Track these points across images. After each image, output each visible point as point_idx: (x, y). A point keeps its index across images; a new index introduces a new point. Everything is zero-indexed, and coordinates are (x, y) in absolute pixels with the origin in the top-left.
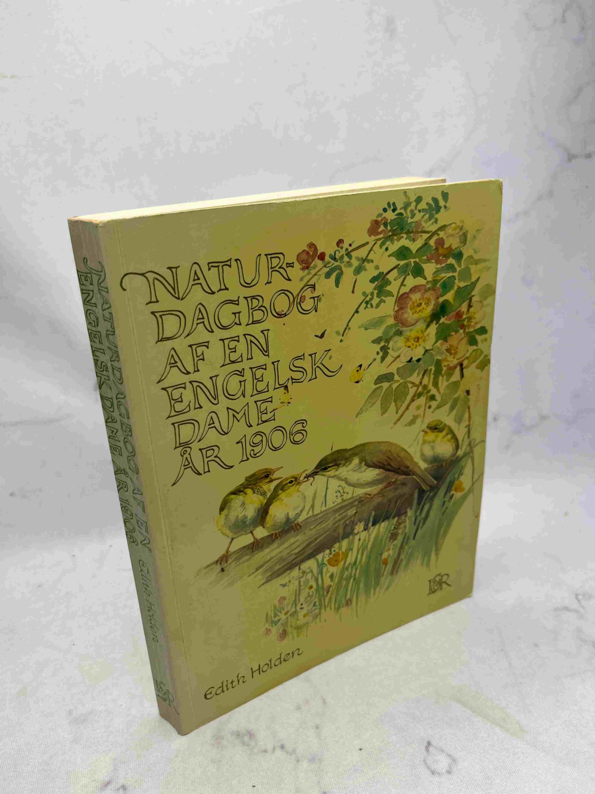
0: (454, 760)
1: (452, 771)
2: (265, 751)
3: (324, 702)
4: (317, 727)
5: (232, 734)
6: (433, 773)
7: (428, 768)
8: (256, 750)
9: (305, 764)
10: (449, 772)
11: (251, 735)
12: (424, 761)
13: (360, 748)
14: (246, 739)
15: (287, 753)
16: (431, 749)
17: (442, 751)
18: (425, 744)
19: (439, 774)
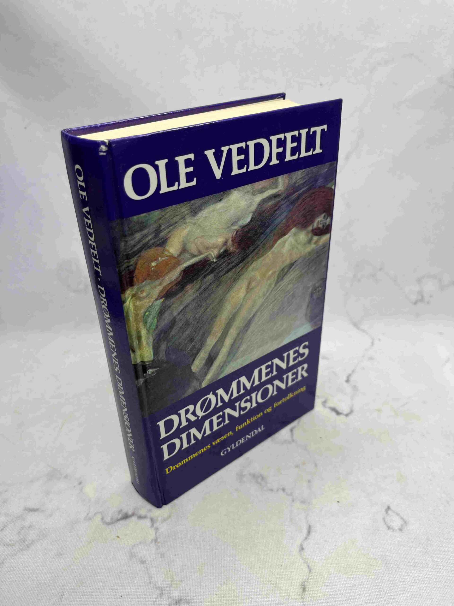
0: (406, 522)
1: (403, 530)
2: (272, 490)
3: (316, 465)
4: (309, 481)
5: (250, 475)
6: (389, 528)
7: (386, 524)
8: (265, 488)
9: (298, 504)
10: (401, 530)
11: (263, 478)
12: (384, 519)
13: (338, 501)
14: (259, 480)
15: (287, 494)
16: (390, 512)
17: (398, 514)
18: (386, 507)
19: (394, 530)
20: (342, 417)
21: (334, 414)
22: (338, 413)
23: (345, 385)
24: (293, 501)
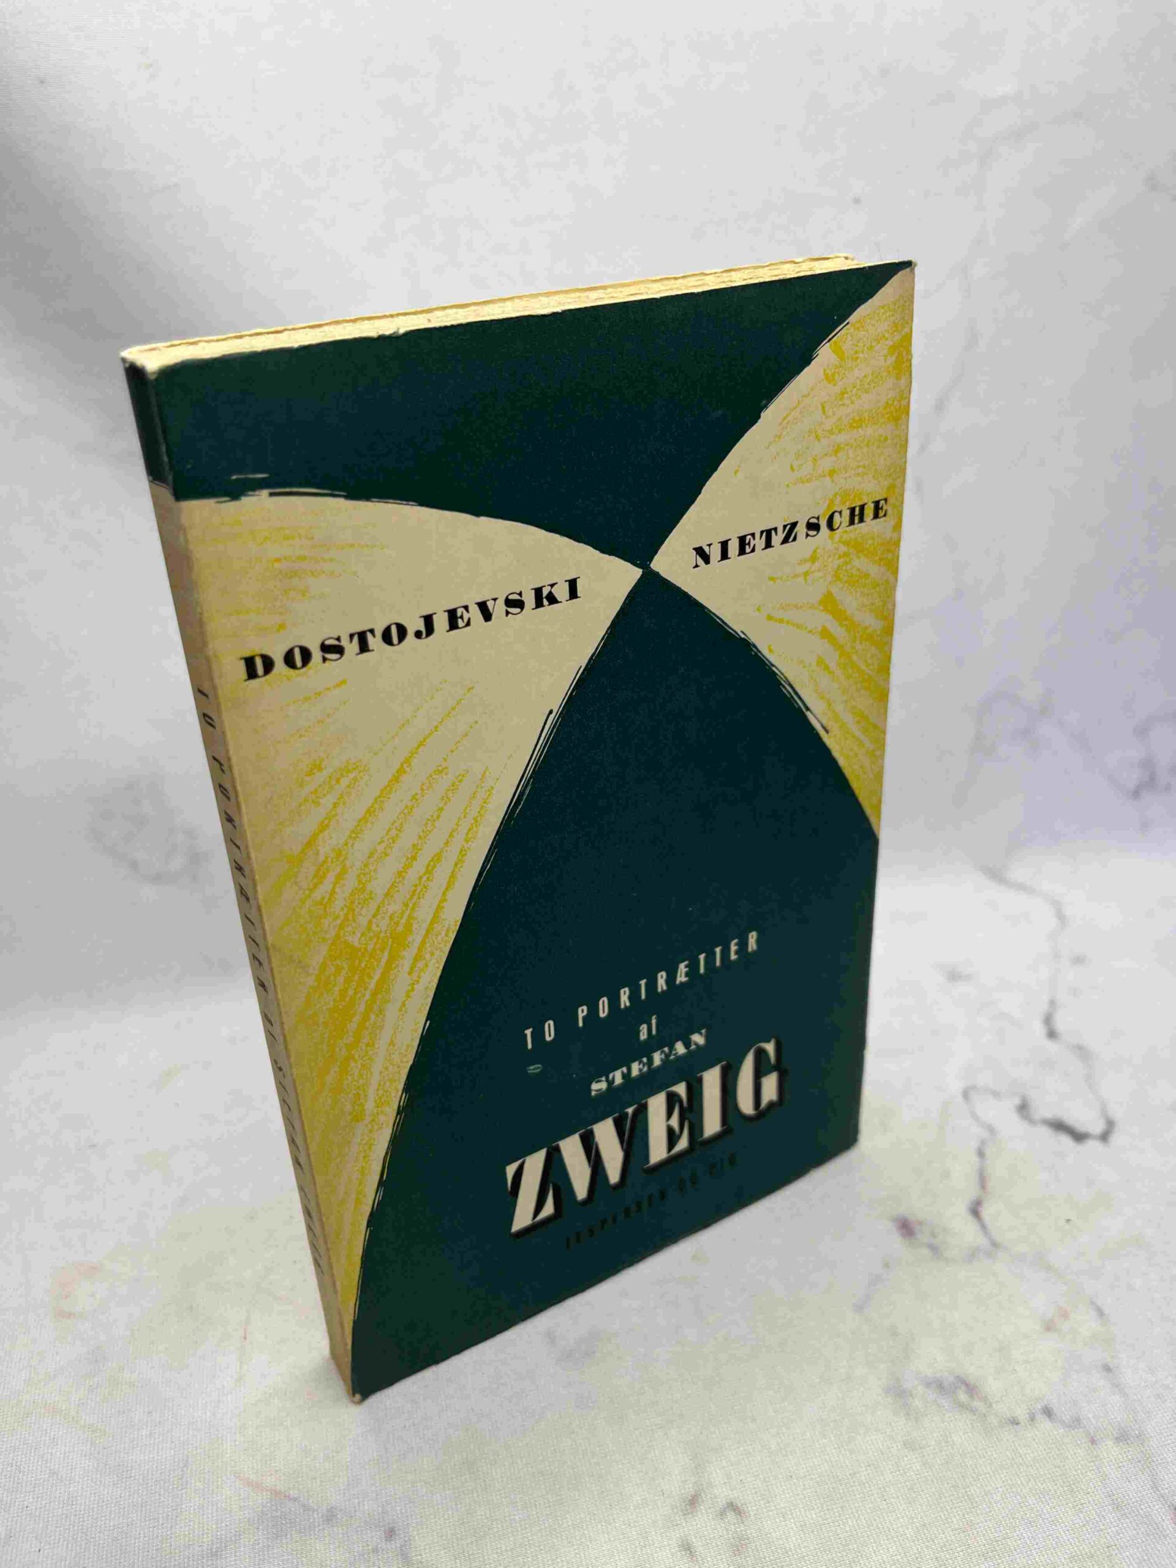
20: (1092, 1145)
21: (1066, 1140)
22: (1079, 1137)
23: (1051, 1046)
24: (1093, 1441)
